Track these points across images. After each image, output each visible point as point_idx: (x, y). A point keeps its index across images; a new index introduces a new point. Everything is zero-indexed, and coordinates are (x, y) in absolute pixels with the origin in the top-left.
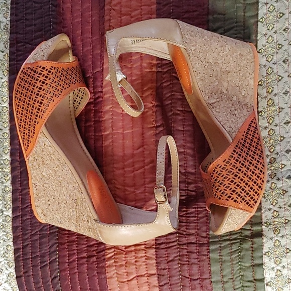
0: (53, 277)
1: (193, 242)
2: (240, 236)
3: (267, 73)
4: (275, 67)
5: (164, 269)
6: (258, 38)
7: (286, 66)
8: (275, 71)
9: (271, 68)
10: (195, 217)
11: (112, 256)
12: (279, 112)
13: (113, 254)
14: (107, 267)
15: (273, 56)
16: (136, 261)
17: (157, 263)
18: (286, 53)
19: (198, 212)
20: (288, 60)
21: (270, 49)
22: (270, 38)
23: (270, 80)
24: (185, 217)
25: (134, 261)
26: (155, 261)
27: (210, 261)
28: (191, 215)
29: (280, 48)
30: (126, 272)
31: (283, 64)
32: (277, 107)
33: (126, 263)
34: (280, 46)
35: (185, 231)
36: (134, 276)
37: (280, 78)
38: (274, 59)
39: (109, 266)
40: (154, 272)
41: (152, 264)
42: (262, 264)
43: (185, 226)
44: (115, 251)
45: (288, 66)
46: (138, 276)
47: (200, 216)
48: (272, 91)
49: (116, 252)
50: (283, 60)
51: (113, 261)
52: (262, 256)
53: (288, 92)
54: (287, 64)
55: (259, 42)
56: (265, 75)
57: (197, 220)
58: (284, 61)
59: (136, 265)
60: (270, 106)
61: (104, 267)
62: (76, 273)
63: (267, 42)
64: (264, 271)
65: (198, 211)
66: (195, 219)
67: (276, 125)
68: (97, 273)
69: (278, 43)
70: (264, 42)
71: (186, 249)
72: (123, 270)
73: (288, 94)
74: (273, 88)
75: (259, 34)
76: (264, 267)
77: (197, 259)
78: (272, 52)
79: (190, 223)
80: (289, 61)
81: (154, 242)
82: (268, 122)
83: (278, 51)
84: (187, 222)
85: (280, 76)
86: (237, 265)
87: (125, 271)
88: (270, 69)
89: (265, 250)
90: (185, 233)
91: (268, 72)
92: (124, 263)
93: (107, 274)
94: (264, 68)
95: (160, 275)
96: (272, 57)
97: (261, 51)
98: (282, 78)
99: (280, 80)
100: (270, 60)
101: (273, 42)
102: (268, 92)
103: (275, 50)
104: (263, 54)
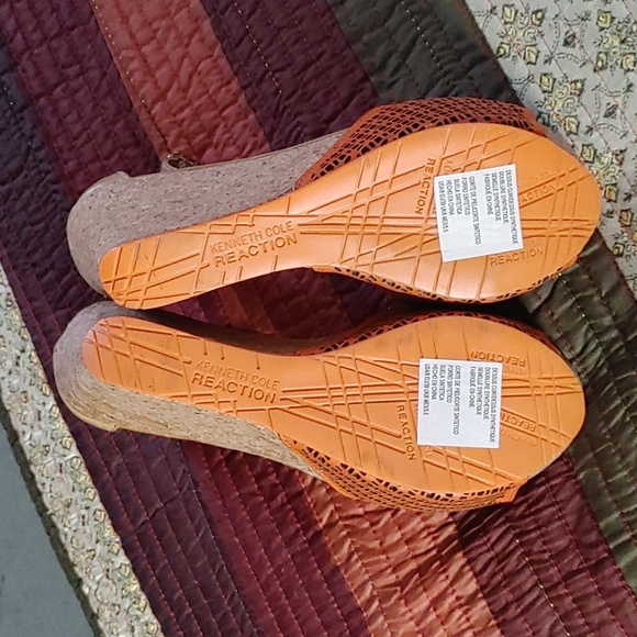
1: (575, 568)
3: (544, 92)
4: (552, 68)
6: (481, 26)
7: (576, 51)
8: (559, 76)
9: (545, 75)
10: (552, 505)
12: (621, 164)
15: (534, 45)
18: (561, 23)
19: (554, 491)
20: (574, 36)
21: (520, 34)
22: (507, 10)
23: (560, 104)
24: (528, 516)
28: (541, 504)
29: (541, 20)
31: (569, 50)
32: (610, 155)
34: (539, 15)
35: (545, 551)
37: (579, 85)
38: (542, 50)
43: (538, 537)
45: (582, 47)
47: (561, 497)
48: (577, 127)
50: (562, 42)
53: (615, 107)
54: (578, 45)
55: (486, 33)
56: (542, 96)
57: (560, 510)
58: (566, 43)
60: (592, 162)
63: (506, 23)
65: (552, 487)
66: (553, 509)
67: (629, 197)
69: (530, 12)
70: (500, 28)
71: (567, 594)
73: (618, 112)
74: (575, 117)
75: (477, 18)
78: (528, 38)
79: (546, 525)
80: (578, 35)
81: (487, 610)
82: (610, 201)
83: (540, 29)
84: (539, 528)
85: (576, 82)
88: (545, 79)
90: (546, 556)
91: (545, 88)
94: (532, 85)
96: (533, 49)
97: (502, 51)
98: (583, 82)
99: (581, 91)
100: (533, 59)
101: (519, 14)
102: (571, 132)
103: (532, 31)
104: (512, 54)
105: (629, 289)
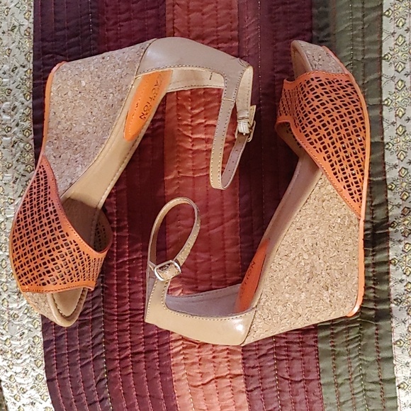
0: (98, 379)
2: (360, 317)
3: (396, 89)
4: (407, 79)
5: (253, 368)
6: (383, 39)
8: (408, 85)
9: (402, 81)
11: (180, 351)
13: (181, 347)
14: (173, 365)
15: (404, 63)
16: (214, 357)
17: (243, 359)
21: (400, 54)
22: (400, 38)
23: (400, 99)
25: (211, 356)
26: (240, 357)
27: (318, 354)
30: (200, 373)
33: (200, 360)
36: (211, 378)
38: (407, 68)
39: (176, 365)
40: (239, 371)
41: (236, 361)
42: (392, 358)
44: (183, 343)
46: (217, 378)
48: (403, 115)
49: (185, 346)
51: (182, 357)
52: (392, 347)
55: (384, 44)
56: (394, 90)
59: (214, 362)
60: (400, 136)
61: (168, 366)
62: (130, 374)
63: (396, 44)
64: (395, 368)
68: (160, 374)
70: (392, 45)
71: (284, 338)
72: (195, 370)
74: (405, 109)
75: (384, 33)
76: (394, 361)
77: (300, 351)
78: (403, 58)
82: (399, 159)
86: (357, 359)
87: (198, 371)
88: (400, 83)
89: (395, 337)
92: (196, 360)
93: (173, 376)
94: (392, 82)
95: (249, 376)
96: (402, 65)
97: (387, 57)
100: (400, 69)
101: (405, 44)
102: (398, 115)
103: (407, 55)
104: (391, 61)
105: (387, 209)
